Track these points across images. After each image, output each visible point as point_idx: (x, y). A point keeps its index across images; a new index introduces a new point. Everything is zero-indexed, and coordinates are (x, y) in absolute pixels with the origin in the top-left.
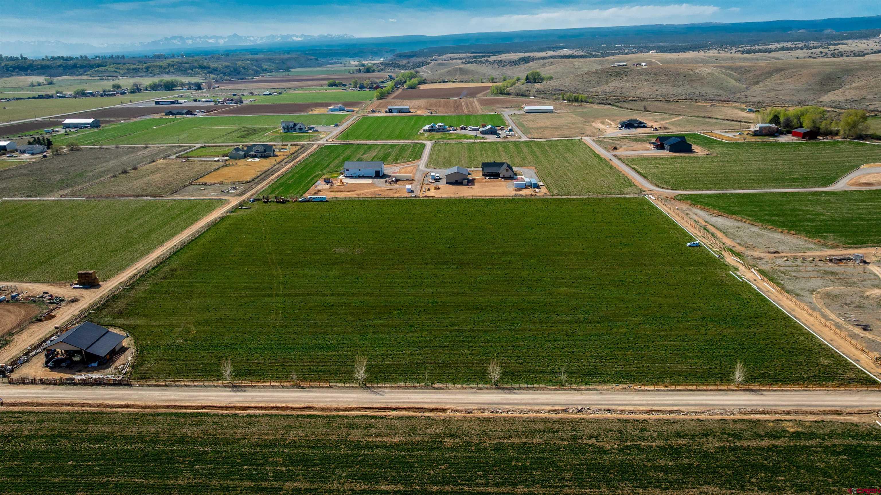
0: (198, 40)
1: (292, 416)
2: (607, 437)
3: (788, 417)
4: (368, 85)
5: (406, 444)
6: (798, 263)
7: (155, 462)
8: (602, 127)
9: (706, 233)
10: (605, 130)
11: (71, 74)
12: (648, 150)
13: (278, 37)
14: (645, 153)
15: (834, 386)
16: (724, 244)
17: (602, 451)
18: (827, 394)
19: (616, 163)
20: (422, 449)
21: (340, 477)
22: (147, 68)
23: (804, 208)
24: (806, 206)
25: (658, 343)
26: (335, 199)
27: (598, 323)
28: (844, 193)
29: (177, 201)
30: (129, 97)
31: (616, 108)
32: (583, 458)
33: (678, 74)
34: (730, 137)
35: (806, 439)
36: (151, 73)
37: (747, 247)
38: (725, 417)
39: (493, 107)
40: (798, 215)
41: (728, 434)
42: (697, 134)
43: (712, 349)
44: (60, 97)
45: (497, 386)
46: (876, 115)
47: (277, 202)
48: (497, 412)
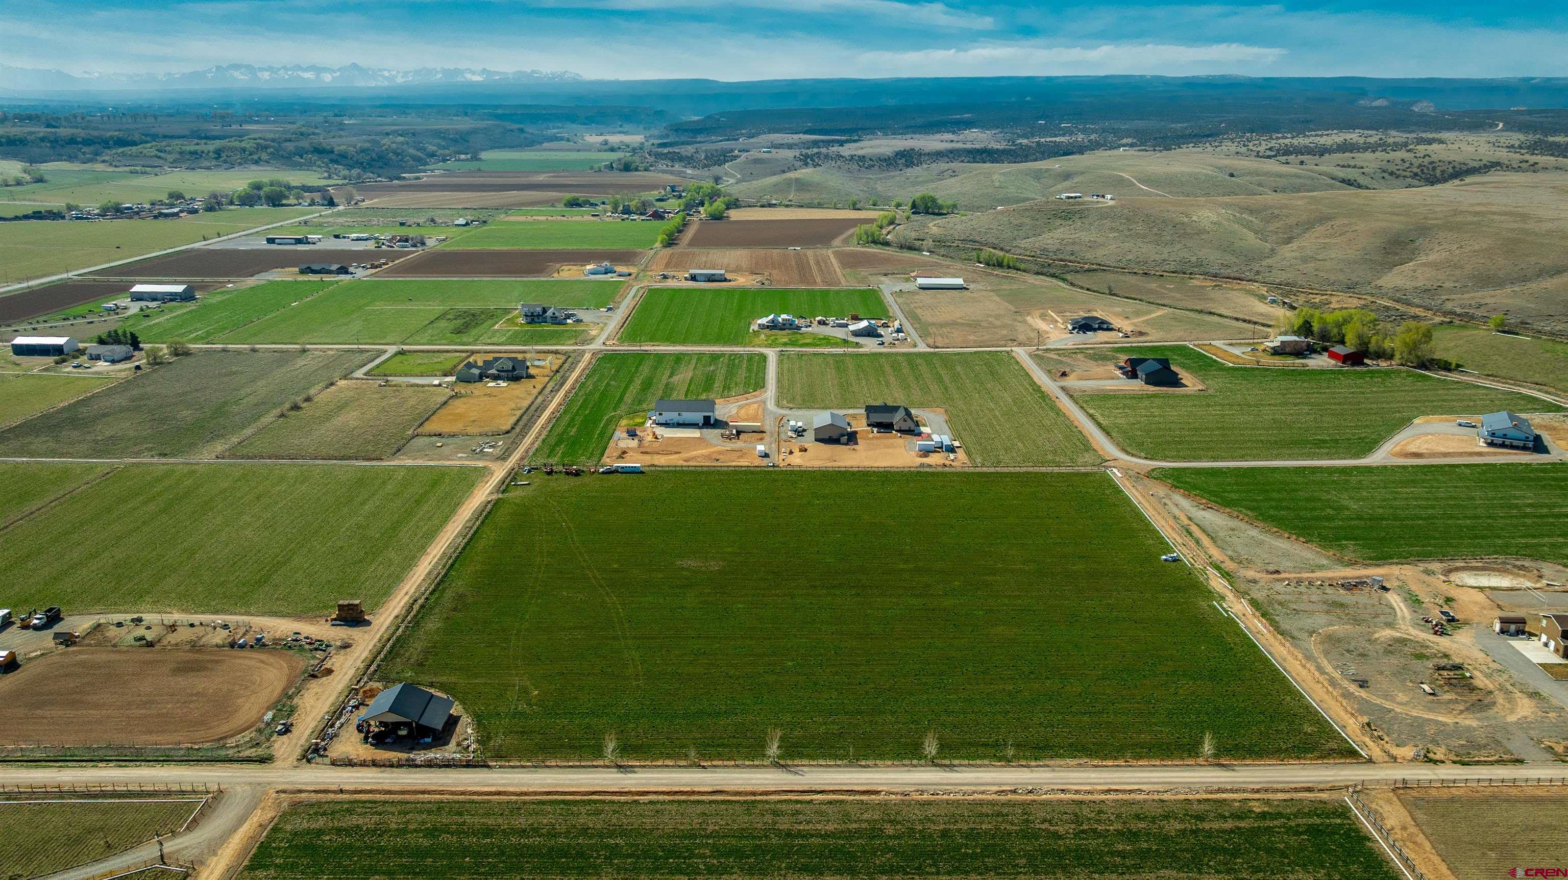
0: (282, 72)
1: (703, 802)
2: (1062, 821)
3: (1257, 796)
4: (638, 209)
5: (842, 832)
6: (1302, 589)
7: (566, 857)
8: (1042, 325)
9: (1188, 539)
10: (1047, 332)
11: (71, 158)
12: (1113, 379)
13: (437, 72)
14: (1109, 385)
15: (1311, 759)
16: (1210, 557)
17: (1057, 836)
18: (1302, 769)
19: (1066, 404)
20: (862, 838)
21: (780, 869)
22: (218, 153)
23: (1325, 497)
24: (1328, 492)
25: (1120, 706)
26: (653, 469)
27: (1048, 678)
28: (1383, 469)
29: (409, 468)
30: (206, 220)
31: (1065, 286)
32: (1036, 844)
33: (1164, 222)
34: (1238, 356)
35: (1272, 819)
36: (225, 162)
37: (1241, 562)
38: (1190, 797)
39: (863, 272)
40: (1314, 509)
41: (1191, 816)
42: (1188, 348)
43: (1182, 714)
44: (77, 218)
45: (934, 763)
46: (1451, 322)
47: (567, 473)
48: (938, 794)
